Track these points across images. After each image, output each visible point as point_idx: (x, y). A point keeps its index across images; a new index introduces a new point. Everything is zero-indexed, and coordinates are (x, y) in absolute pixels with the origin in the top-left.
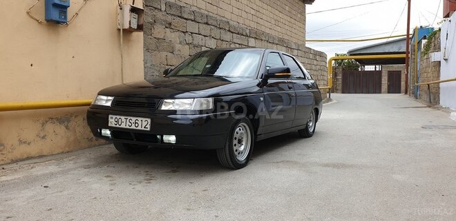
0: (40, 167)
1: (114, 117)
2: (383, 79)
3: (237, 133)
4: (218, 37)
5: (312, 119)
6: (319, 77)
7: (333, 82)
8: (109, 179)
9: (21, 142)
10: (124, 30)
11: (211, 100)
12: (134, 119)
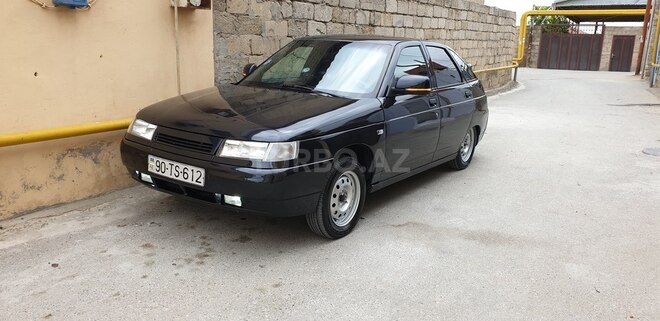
0: (55, 224)
1: (156, 159)
2: (604, 49)
3: (338, 187)
4: (335, 3)
5: (469, 141)
6: (500, 51)
7: (526, 51)
8: (148, 251)
9: (26, 187)
10: (180, 9)
11: (295, 144)
12: (182, 166)
